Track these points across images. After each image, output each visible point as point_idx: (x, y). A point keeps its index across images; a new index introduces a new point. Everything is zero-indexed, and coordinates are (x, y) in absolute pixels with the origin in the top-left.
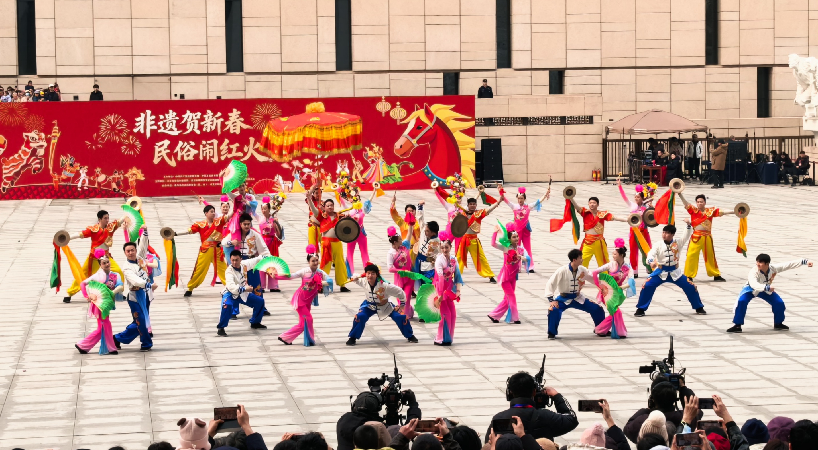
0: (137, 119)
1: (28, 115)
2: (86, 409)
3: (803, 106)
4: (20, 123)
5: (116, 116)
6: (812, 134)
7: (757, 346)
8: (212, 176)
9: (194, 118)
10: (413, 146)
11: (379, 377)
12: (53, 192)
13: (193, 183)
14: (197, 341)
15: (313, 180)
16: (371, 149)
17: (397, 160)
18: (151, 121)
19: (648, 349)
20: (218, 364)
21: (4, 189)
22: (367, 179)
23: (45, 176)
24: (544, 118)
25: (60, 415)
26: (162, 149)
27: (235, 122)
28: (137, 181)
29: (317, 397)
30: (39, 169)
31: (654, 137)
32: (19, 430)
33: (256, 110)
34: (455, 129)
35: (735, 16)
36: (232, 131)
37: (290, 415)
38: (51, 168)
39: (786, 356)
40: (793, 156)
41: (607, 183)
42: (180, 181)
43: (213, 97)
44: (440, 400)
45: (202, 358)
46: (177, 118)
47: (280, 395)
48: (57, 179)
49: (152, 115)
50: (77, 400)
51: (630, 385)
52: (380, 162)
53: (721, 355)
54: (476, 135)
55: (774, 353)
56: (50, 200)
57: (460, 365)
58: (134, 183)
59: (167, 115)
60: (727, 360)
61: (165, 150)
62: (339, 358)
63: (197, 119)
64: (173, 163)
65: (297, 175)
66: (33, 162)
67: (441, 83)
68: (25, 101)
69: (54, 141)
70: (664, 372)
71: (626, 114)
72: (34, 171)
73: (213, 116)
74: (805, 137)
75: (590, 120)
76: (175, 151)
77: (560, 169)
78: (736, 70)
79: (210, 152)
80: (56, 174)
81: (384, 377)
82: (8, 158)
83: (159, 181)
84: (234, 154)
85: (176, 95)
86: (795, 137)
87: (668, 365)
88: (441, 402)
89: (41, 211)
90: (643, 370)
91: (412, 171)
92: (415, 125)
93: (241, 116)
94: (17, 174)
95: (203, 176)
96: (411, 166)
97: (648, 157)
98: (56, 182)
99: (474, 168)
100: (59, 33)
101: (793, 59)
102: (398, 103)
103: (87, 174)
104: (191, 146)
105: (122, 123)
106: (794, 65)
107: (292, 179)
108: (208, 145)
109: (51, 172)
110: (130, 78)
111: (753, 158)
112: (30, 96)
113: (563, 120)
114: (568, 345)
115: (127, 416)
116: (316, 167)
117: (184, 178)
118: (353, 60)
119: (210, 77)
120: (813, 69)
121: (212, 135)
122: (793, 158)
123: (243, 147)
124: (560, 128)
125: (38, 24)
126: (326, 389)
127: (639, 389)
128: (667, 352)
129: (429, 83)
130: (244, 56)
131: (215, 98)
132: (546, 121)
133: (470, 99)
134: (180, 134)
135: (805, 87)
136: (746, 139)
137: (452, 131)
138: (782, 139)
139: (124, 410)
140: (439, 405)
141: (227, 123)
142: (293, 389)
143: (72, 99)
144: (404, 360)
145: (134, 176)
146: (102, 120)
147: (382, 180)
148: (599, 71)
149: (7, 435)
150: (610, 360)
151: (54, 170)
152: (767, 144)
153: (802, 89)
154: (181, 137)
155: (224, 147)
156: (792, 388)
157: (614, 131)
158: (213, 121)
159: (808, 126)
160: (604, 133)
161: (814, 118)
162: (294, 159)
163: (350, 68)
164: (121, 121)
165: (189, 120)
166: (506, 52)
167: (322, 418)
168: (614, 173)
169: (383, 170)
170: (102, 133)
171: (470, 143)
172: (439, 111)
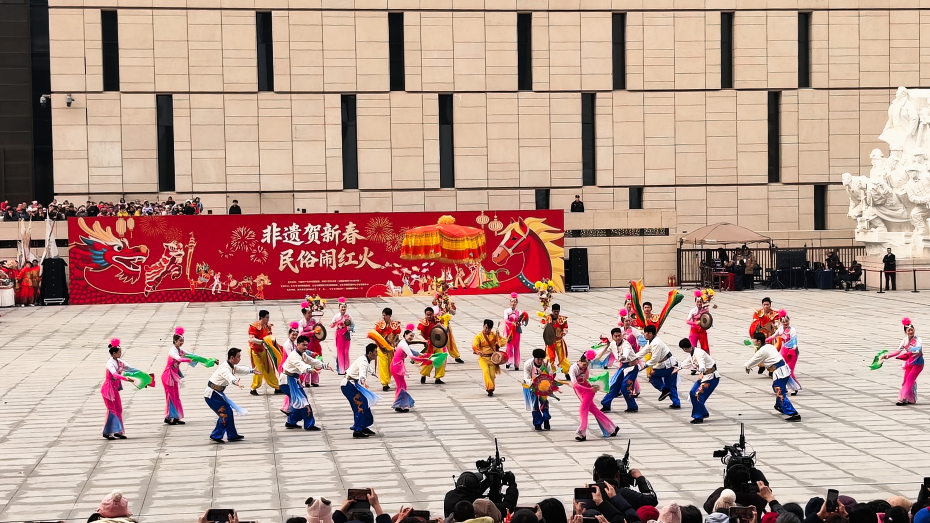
0: (264, 231)
1: (168, 227)
2: (222, 489)
4: (161, 235)
5: (245, 229)
6: (864, 245)
7: (817, 433)
8: (331, 281)
9: (315, 230)
10: (509, 255)
12: (190, 296)
15: (420, 285)
17: (495, 267)
18: (277, 232)
19: (720, 436)
20: (338, 449)
21: (146, 293)
22: (468, 285)
23: (183, 281)
24: (625, 230)
25: (199, 494)
26: (286, 257)
27: (351, 234)
28: (264, 286)
29: (427, 478)
30: (178, 275)
31: (723, 247)
33: (370, 223)
34: (547, 240)
35: (795, 139)
36: (348, 242)
37: (403, 494)
38: (188, 274)
39: (843, 442)
40: (847, 264)
41: (681, 288)
42: (302, 286)
43: (331, 211)
44: (535, 481)
45: (324, 443)
46: (300, 230)
47: (394, 476)
48: (193, 284)
49: (277, 228)
50: (214, 480)
51: (704, 468)
52: (480, 269)
53: (785, 441)
54: (565, 245)
55: (832, 439)
56: (188, 303)
57: (553, 450)
58: (262, 288)
59: (290, 228)
60: (790, 446)
61: (290, 258)
62: (445, 443)
63: (317, 231)
64: (296, 270)
65: (406, 281)
66: (172, 268)
67: (533, 199)
68: (165, 214)
69: (191, 250)
70: (736, 456)
71: (699, 226)
72: (173, 278)
73: (332, 228)
74: (857, 247)
75: (666, 232)
76: (298, 259)
77: (640, 275)
78: (796, 187)
79: (329, 260)
80: (192, 280)
81: (488, 459)
82: (150, 266)
83: (284, 286)
84: (350, 262)
85: (298, 210)
86: (848, 248)
87: (740, 449)
88: (537, 482)
89: (181, 312)
90: (717, 454)
91: (507, 277)
92: (510, 237)
93: (356, 228)
94: (158, 279)
95: (323, 281)
96: (508, 272)
98: (192, 287)
99: (563, 275)
100: (195, 154)
101: (846, 178)
102: (496, 217)
103: (221, 279)
104: (312, 255)
105: (251, 234)
106: (847, 183)
108: (327, 254)
109: (188, 278)
110: (258, 194)
111: (811, 266)
113: (642, 232)
115: (258, 494)
116: (423, 273)
117: (306, 284)
118: (456, 178)
119: (329, 193)
120: (864, 186)
121: (331, 244)
122: (847, 266)
123: (359, 256)
124: (639, 239)
125: (177, 146)
126: (434, 471)
127: (714, 472)
128: (739, 438)
129: (523, 199)
130: (359, 175)
131: (333, 212)
132: (626, 233)
133: (560, 213)
134: (302, 244)
135: (857, 203)
136: (805, 249)
137: (543, 242)
139: (255, 490)
140: (535, 485)
141: (344, 234)
142: (405, 471)
144: (503, 446)
145: (262, 282)
146: (233, 232)
147: (481, 285)
148: (674, 188)
149: (152, 511)
150: (686, 445)
151: (191, 277)
153: (854, 204)
154: (304, 247)
155: (341, 256)
156: (849, 471)
157: (687, 241)
158: (331, 233)
159: (860, 238)
160: (679, 244)
161: (865, 231)
162: (404, 267)
163: (453, 186)
164: (250, 233)
165: (310, 232)
166: (591, 171)
167: (431, 497)
168: (688, 280)
169: (482, 277)
170: (234, 243)
171: (560, 252)
172: (531, 224)
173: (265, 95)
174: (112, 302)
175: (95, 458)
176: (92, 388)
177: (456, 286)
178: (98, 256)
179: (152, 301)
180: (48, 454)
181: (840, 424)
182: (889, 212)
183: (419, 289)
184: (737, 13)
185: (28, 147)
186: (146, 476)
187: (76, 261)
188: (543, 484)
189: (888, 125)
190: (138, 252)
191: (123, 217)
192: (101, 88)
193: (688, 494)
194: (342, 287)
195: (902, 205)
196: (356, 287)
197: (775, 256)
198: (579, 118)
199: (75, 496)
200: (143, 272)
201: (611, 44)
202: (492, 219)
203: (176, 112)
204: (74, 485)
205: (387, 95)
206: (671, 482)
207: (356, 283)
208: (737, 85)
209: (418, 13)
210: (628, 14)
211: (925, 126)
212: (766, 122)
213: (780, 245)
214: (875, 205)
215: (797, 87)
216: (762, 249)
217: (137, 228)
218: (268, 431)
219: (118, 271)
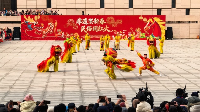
0: (77, 20)
1: (49, 19)
2: (65, 94)
4: (47, 20)
5: (72, 19)
8: (96, 35)
9: (92, 20)
10: (149, 28)
12: (55, 39)
14: (93, 77)
16: (138, 29)
17: (144, 32)
18: (80, 21)
20: (98, 84)
21: (43, 37)
22: (137, 37)
23: (53, 34)
26: (83, 28)
27: (102, 21)
33: (108, 18)
36: (101, 24)
38: (55, 32)
43: (96, 15)
44: (156, 95)
45: (94, 82)
46: (87, 20)
47: (114, 92)
49: (81, 19)
50: (63, 91)
52: (140, 33)
54: (166, 26)
56: (55, 41)
57: (161, 86)
62: (130, 83)
64: (86, 32)
66: (50, 31)
67: (156, 12)
69: (56, 25)
72: (51, 33)
75: (197, 22)
76: (87, 29)
77: (188, 35)
79: (95, 29)
81: (143, 88)
82: (44, 29)
83: (82, 36)
84: (102, 30)
85: (87, 14)
89: (53, 43)
92: (149, 23)
93: (104, 20)
94: (46, 34)
95: (94, 35)
96: (148, 34)
98: (56, 36)
99: (165, 35)
103: (64, 34)
104: (91, 27)
108: (95, 27)
110: (75, 9)
113: (189, 22)
116: (123, 33)
118: (133, 5)
119: (96, 9)
121: (96, 25)
123: (104, 28)
124: (188, 24)
129: (153, 12)
130: (105, 4)
132: (185, 22)
133: (164, 16)
137: (159, 25)
139: (75, 94)
141: (100, 21)
142: (118, 91)
143: (60, 15)
146: (68, 20)
147: (140, 37)
151: (56, 33)
154: (88, 25)
155: (99, 28)
158: (96, 21)
162: (117, 31)
163: (132, 7)
164: (73, 21)
165: (90, 20)
166: (174, 3)
169: (141, 35)
170: (68, 24)
171: (164, 28)
172: (156, 19)
174: (33, 40)
175: (29, 84)
176: (28, 64)
178: (29, 27)
179: (45, 40)
180: (16, 83)
186: (44, 90)
188: (158, 96)
190: (40, 25)
194: (99, 37)
199: (24, 95)
202: (144, 18)
204: (23, 91)
217: (40, 19)
218: (78, 78)
219: (35, 31)
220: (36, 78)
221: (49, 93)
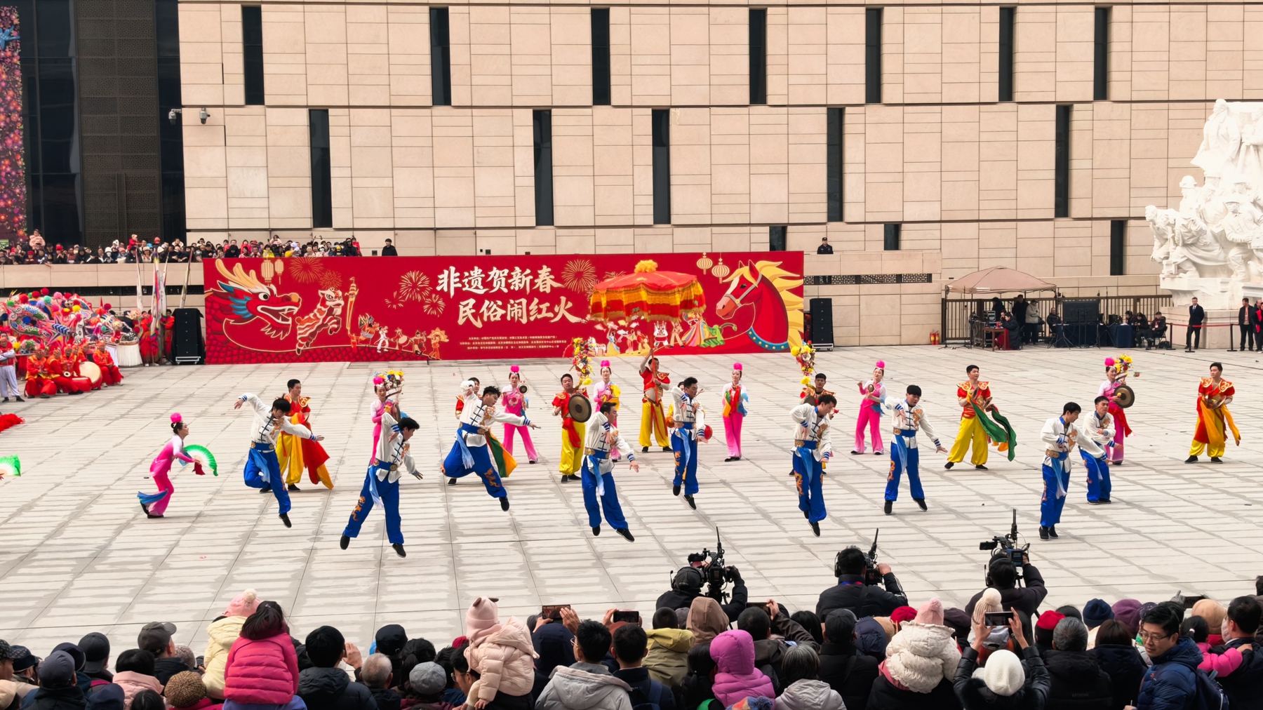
0: (440, 277)
1: (324, 271)
2: (389, 585)
3: (1161, 263)
4: (316, 280)
5: (417, 273)
6: (1170, 293)
8: (521, 338)
9: (501, 275)
10: (736, 306)
11: (700, 553)
12: (351, 355)
13: (500, 345)
15: (629, 342)
16: (694, 312)
17: (719, 322)
18: (455, 278)
19: (988, 525)
20: (528, 539)
21: (299, 350)
22: (687, 343)
23: (342, 336)
24: (878, 276)
25: (361, 591)
26: (467, 308)
27: (545, 280)
28: (441, 343)
29: (634, 574)
30: (336, 330)
31: (998, 296)
32: (318, 606)
33: (567, 267)
34: (782, 289)
35: (1088, 164)
36: (541, 290)
37: (605, 593)
38: (348, 328)
39: (1139, 533)
41: (946, 347)
42: (486, 343)
43: (521, 252)
45: (512, 532)
46: (483, 276)
47: (595, 571)
48: (355, 341)
49: (455, 272)
50: (379, 574)
51: (970, 563)
52: (701, 324)
54: (804, 294)
55: (1125, 529)
56: (348, 363)
57: (786, 541)
58: (438, 346)
59: (472, 272)
61: (471, 309)
62: (657, 533)
63: (504, 277)
64: (479, 324)
65: (611, 337)
66: (329, 322)
67: (766, 238)
68: (321, 256)
69: (352, 299)
71: (969, 271)
73: (522, 273)
74: (1162, 296)
75: (929, 278)
76: (481, 311)
77: (895, 331)
78: (1088, 223)
79: (518, 313)
80: (354, 335)
81: (705, 552)
82: (303, 317)
83: (463, 344)
84: (544, 314)
85: (481, 251)
86: (1151, 297)
87: (1011, 540)
89: (339, 374)
90: (984, 546)
92: (739, 284)
93: (551, 273)
94: (312, 334)
95: (511, 338)
96: (735, 328)
97: (991, 318)
98: (354, 343)
99: (802, 330)
100: (357, 182)
101: (1150, 211)
102: (721, 260)
103: (387, 335)
104: (498, 306)
105: (424, 281)
106: (1152, 218)
107: (606, 342)
108: (516, 305)
109: (349, 333)
110: (432, 232)
111: (1105, 320)
112: (325, 251)
113: (899, 279)
114: (904, 521)
115: (433, 593)
116: (632, 329)
117: (491, 340)
118: (672, 213)
119: (519, 231)
120: (1172, 222)
121: (520, 294)
122: (1149, 319)
123: (554, 307)
124: (895, 287)
125: (334, 172)
126: (643, 566)
128: (1010, 527)
129: (755, 238)
130: (555, 209)
131: (524, 254)
132: (880, 279)
133: (799, 256)
134: (486, 293)
135: (1163, 242)
136: (1098, 299)
137: (778, 290)
138: (1137, 299)
139: (429, 586)
140: (764, 583)
141: (536, 281)
142: (608, 565)
143: (369, 255)
144: (726, 536)
145: (437, 338)
146: (402, 277)
147: (703, 343)
148: (938, 225)
149: (305, 612)
151: (352, 332)
152: (1121, 304)
153: (1159, 244)
154: (488, 296)
155: (533, 306)
156: (1145, 567)
157: (955, 290)
158: (521, 279)
159: (1166, 285)
160: (944, 293)
161: (1172, 276)
162: (609, 320)
163: (669, 222)
164: (423, 279)
165: (496, 277)
166: (838, 203)
167: (639, 597)
168: (954, 336)
169: (704, 333)
170: (403, 291)
171: (797, 303)
172: (764, 269)
173: (441, 110)
174: (257, 362)
175: (236, 548)
176: (234, 464)
177: (672, 343)
178: (240, 306)
179: (306, 360)
180: (181, 543)
181: (1136, 511)
182: (1202, 253)
183: (627, 348)
184: (1020, 8)
185: (155, 173)
186: (298, 570)
187: (213, 312)
188: (774, 582)
189: (1202, 147)
190: (287, 301)
191: (269, 259)
192: (242, 101)
193: (949, 594)
194: (533, 345)
195: (1218, 244)
196: (551, 344)
197: (1060, 308)
198: (824, 139)
199: (213, 593)
200: (294, 325)
201: (864, 46)
202: (716, 263)
203: (332, 131)
204: (212, 579)
205: (589, 111)
206: (929, 580)
207: (551, 339)
208: (1018, 97)
209: (628, 8)
210: (886, 9)
211: (1248, 147)
212: (1054, 143)
213: (1068, 293)
214: (1185, 245)
215: (1091, 98)
216: (1046, 299)
217: (287, 272)
218: (445, 517)
219: (264, 324)
220: (265, 522)
221: (321, 583)
